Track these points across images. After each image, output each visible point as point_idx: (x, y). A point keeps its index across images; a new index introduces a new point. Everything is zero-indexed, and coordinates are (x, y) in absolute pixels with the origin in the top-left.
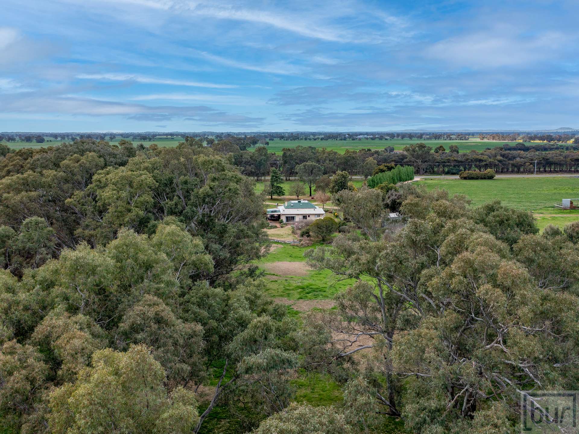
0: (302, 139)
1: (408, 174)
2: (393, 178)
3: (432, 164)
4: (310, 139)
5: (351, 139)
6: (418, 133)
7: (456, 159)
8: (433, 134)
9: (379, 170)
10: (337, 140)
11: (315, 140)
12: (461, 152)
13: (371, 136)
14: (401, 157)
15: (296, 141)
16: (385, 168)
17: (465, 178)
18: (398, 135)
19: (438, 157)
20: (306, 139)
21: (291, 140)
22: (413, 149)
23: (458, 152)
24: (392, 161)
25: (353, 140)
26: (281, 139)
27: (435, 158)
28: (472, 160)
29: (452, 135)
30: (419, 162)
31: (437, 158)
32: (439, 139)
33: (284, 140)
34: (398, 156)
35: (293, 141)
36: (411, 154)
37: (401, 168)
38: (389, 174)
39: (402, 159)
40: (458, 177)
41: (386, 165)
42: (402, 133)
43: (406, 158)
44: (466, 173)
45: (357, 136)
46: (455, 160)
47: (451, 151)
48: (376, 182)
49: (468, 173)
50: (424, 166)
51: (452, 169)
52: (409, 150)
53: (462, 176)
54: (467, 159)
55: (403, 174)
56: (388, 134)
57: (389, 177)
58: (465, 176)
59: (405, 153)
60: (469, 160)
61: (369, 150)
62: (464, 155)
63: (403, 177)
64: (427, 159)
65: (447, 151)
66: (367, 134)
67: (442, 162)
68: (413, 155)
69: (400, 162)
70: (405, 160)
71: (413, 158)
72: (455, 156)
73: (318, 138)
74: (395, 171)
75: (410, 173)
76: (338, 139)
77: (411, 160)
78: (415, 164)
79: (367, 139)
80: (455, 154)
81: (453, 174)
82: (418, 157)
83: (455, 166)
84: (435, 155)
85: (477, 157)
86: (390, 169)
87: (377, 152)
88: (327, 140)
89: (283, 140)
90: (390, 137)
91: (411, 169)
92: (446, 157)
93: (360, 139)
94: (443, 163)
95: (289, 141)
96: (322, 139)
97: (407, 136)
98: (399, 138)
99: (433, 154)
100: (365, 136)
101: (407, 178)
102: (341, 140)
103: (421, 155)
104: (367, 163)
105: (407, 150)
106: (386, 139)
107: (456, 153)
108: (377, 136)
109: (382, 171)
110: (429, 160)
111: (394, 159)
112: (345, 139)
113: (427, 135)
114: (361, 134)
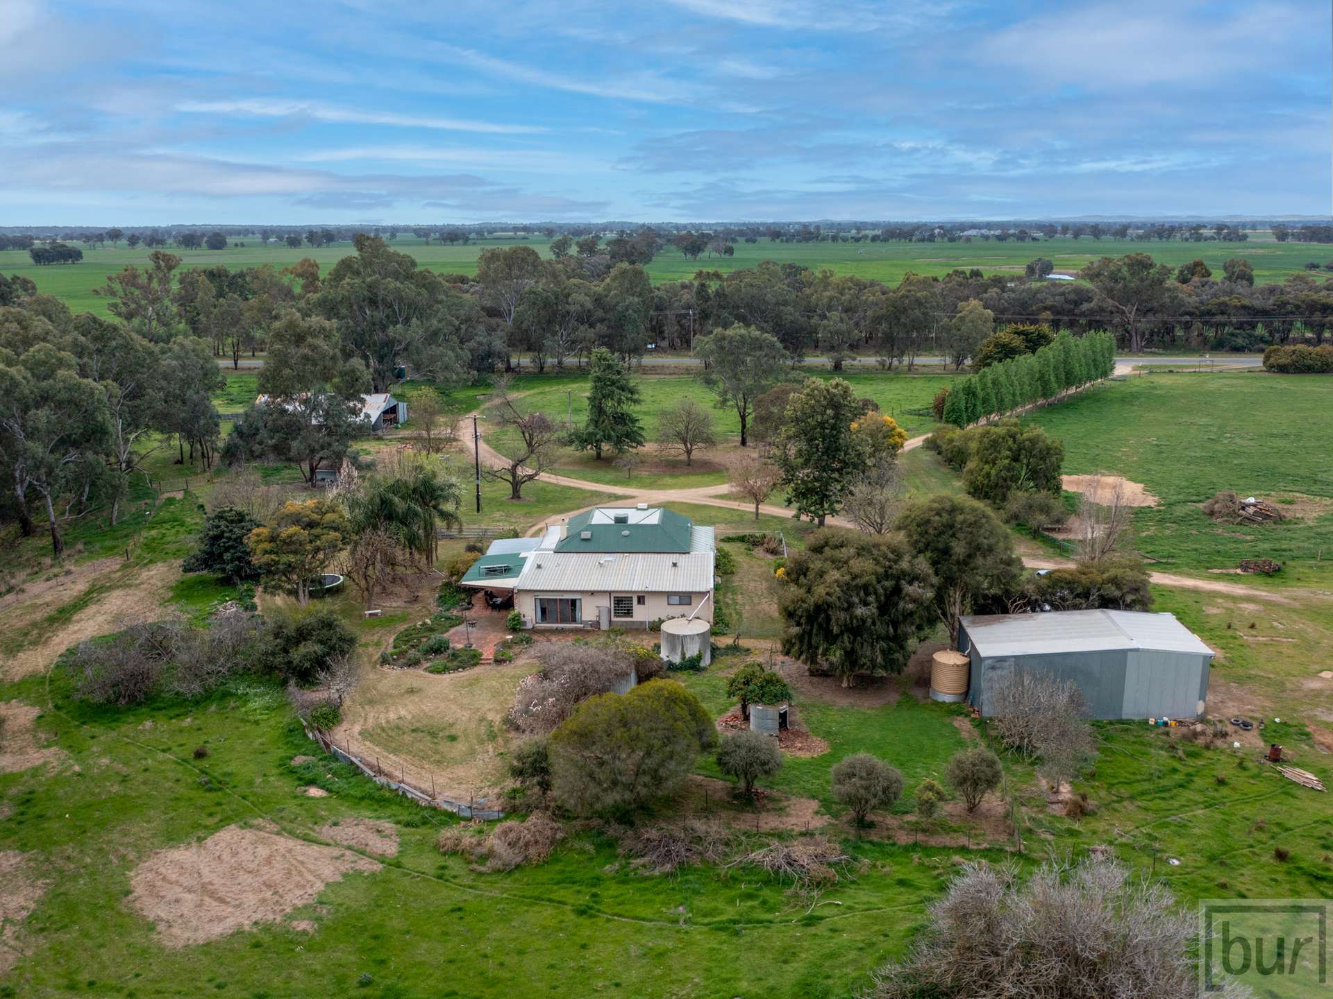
0: (824, 239)
1: (1094, 360)
2: (1042, 377)
3: (1170, 319)
4: (845, 240)
5: (946, 239)
6: (1115, 223)
7: (1246, 302)
8: (1153, 225)
9: (996, 346)
10: (911, 240)
11: (857, 240)
12: (1262, 279)
13: (998, 232)
14: (1072, 296)
15: (811, 244)
16: (1018, 342)
17: (1283, 369)
18: (1065, 228)
19: (1189, 296)
20: (834, 239)
21: (799, 241)
22: (1112, 272)
23: (1250, 280)
24: (1045, 308)
25: (952, 240)
26: (773, 240)
27: (1182, 300)
28: (1298, 307)
29: (1205, 227)
30: (1131, 312)
31: (1189, 300)
32: (1169, 237)
33: (782, 241)
34: (1062, 294)
35: (803, 245)
36: (1106, 289)
37: (1072, 340)
38: (1027, 361)
39: (1077, 303)
40: (1255, 361)
41: (1021, 328)
42: (1075, 224)
43: (1089, 300)
44: (1285, 354)
45: (963, 230)
46: (1244, 307)
47: (1229, 278)
48: (980, 394)
49: (1294, 352)
50: (1144, 324)
51: (1233, 335)
52: (1098, 275)
53: (1272, 360)
54: (1285, 304)
55: (1079, 361)
56: (1040, 227)
57: (1030, 371)
58: (1283, 361)
59: (1087, 284)
60: (1289, 308)
61: (976, 274)
62: (1272, 291)
63: (1078, 370)
64: (1155, 304)
65: (1218, 275)
66: (989, 226)
67: (1203, 314)
68: (1110, 292)
69: (1071, 312)
70: (1085, 306)
71: (1110, 301)
72: (1242, 295)
73: (866, 237)
74: (1049, 352)
75: (1103, 355)
76: (914, 239)
77: (1105, 306)
78: (1117, 320)
79: (987, 238)
80: (1241, 287)
81: (1237, 350)
82: (1126, 297)
83: (1240, 326)
84: (1182, 291)
85: (1315, 297)
86: (1034, 343)
87: (998, 281)
88: (886, 240)
89: (778, 241)
90: (1045, 234)
91: (1106, 338)
92: (1215, 295)
93: (968, 239)
94: (1205, 315)
95: (794, 244)
96: (874, 239)
97: (1088, 231)
98: (1068, 235)
99: (1176, 289)
100: (984, 231)
101: (1093, 372)
102: (922, 240)
103: (1137, 292)
104: (962, 319)
105: (1092, 275)
106: (1034, 239)
107: (1245, 283)
108: (1012, 231)
109: (1007, 352)
110: (1162, 306)
111: (1049, 303)
112: (931, 238)
113: (1138, 228)
114: (973, 226)
